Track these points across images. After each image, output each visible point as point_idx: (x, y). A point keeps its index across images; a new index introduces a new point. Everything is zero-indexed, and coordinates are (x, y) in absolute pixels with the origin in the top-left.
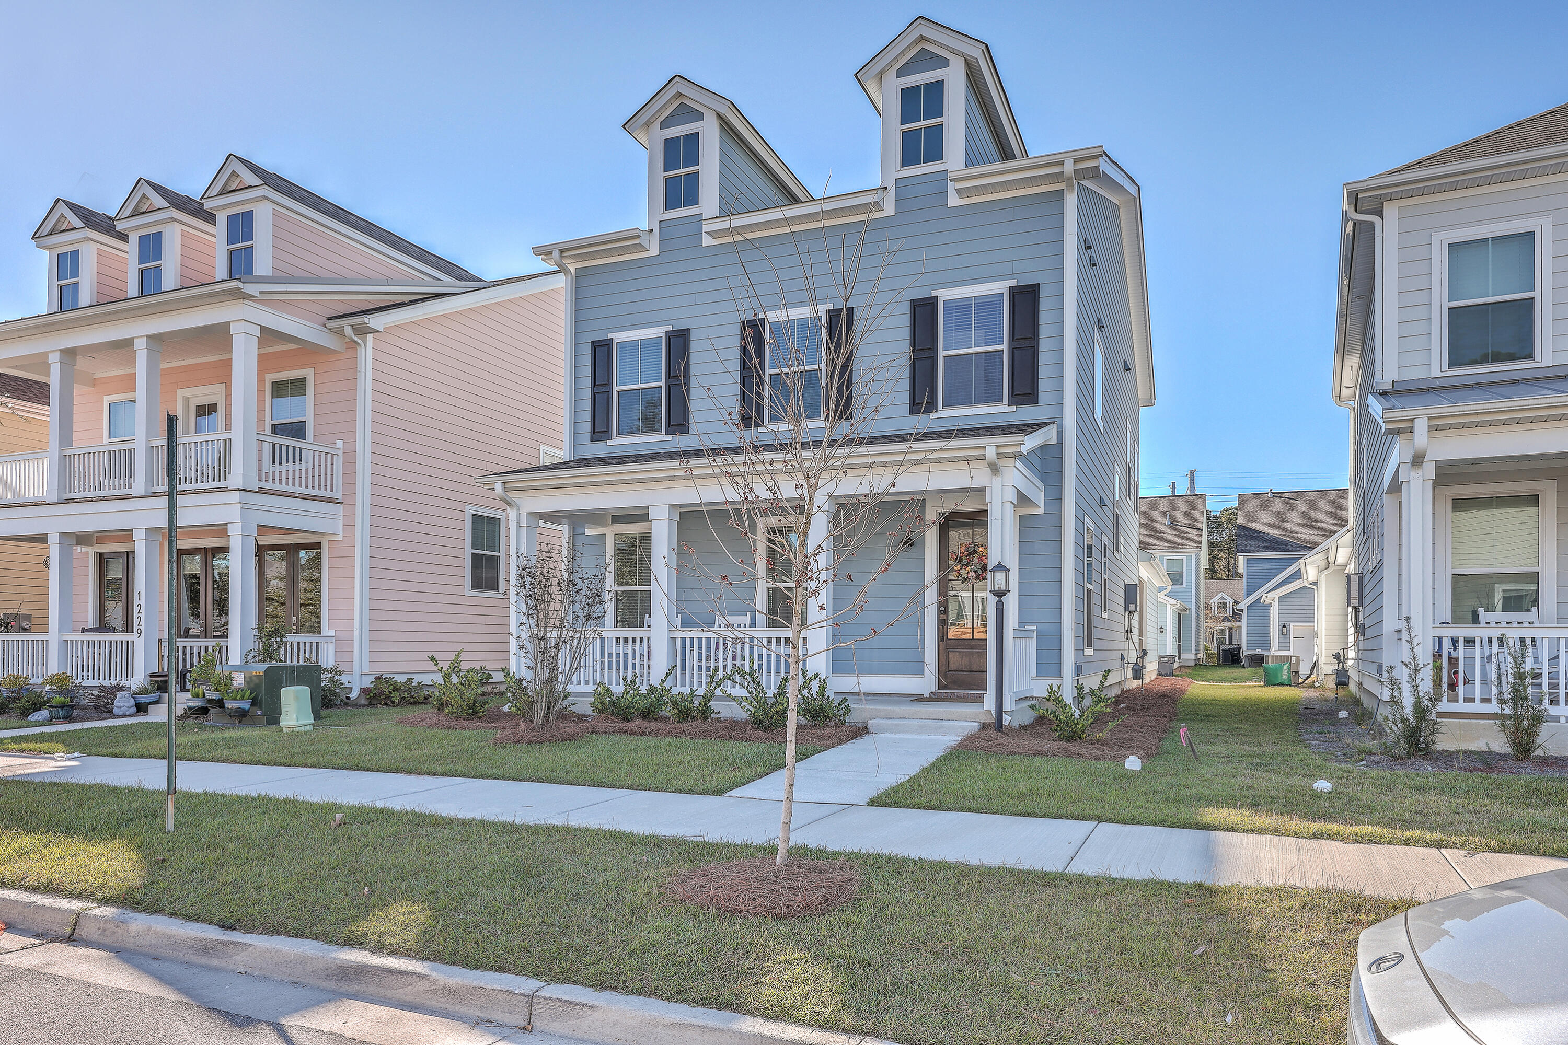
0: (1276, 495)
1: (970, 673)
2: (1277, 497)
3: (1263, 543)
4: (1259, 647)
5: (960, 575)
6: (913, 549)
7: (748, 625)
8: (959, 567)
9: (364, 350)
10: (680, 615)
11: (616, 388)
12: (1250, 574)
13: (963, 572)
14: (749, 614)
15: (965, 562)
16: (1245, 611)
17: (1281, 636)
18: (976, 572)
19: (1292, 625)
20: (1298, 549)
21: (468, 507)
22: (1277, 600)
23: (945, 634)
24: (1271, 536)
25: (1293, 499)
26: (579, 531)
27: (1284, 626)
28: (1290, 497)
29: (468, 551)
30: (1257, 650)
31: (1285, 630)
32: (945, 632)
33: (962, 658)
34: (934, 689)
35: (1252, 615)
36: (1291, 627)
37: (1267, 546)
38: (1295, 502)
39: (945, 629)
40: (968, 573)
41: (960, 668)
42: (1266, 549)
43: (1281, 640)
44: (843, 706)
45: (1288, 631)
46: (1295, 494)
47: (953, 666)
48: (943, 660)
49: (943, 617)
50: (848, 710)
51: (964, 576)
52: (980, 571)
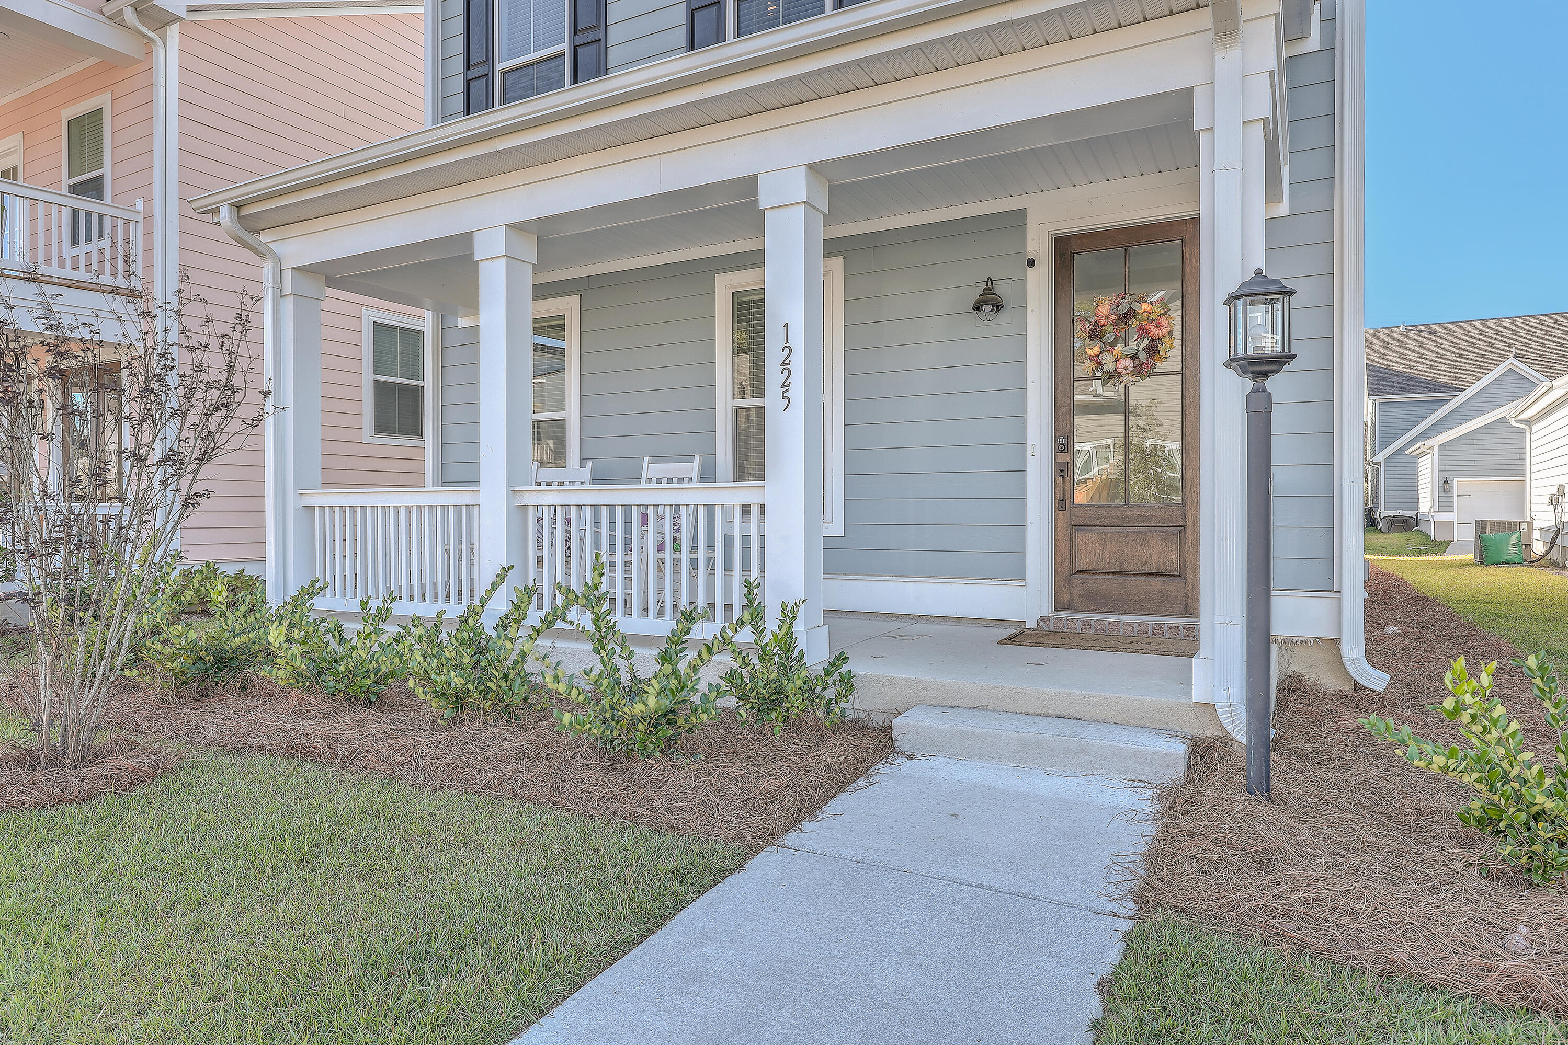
0: (1410, 328)
1: (1121, 577)
2: (1410, 330)
3: (1399, 384)
4: (1400, 508)
5: (1100, 366)
6: (1003, 316)
7: (695, 479)
8: (1096, 350)
9: (162, 51)
10: (589, 464)
11: (499, 67)
12: (1385, 421)
13: (1108, 361)
14: (697, 458)
15: (1109, 337)
16: (1383, 464)
17: (1442, 494)
18: (1134, 357)
19: (1456, 479)
20: (1442, 390)
21: (365, 312)
22: (1436, 449)
23: (1068, 495)
24: (1408, 375)
25: (1430, 333)
26: (449, 323)
27: (1446, 482)
28: (1427, 329)
29: (368, 377)
30: (1398, 511)
31: (1446, 486)
32: (1067, 489)
33: (1104, 545)
34: (1047, 609)
35: (1392, 468)
36: (1455, 482)
37: (1405, 388)
38: (1433, 335)
39: (1068, 484)
40: (1117, 360)
41: (1101, 567)
42: (1403, 390)
43: (1441, 499)
44: (836, 676)
45: (1451, 488)
46: (1432, 326)
47: (1085, 562)
48: (1065, 548)
49: (1063, 457)
50: (848, 683)
51: (1109, 366)
52: (1143, 356)
